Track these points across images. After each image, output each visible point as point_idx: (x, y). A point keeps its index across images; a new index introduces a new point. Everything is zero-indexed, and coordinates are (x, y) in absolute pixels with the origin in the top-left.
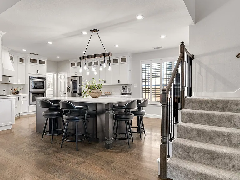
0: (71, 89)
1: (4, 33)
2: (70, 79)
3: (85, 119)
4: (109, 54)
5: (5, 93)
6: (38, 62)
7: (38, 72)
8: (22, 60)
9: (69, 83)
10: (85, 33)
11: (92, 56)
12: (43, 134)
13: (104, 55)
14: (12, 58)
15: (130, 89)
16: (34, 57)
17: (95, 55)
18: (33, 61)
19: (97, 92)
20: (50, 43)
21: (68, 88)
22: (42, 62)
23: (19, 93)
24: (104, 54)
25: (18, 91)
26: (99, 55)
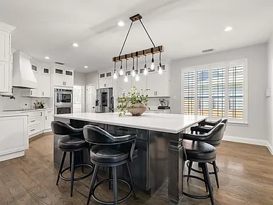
0: (100, 102)
1: (13, 28)
2: (99, 91)
3: (130, 161)
4: (160, 49)
5: (27, 107)
6: (64, 72)
7: (64, 83)
8: (46, 71)
9: (97, 95)
10: (121, 24)
11: (132, 55)
12: (59, 176)
13: (152, 51)
14: (34, 68)
15: (168, 103)
16: (60, 67)
17: (137, 53)
18: (60, 71)
19: (140, 107)
20: (75, 45)
21: (97, 102)
22: (68, 73)
23: (43, 107)
24: (152, 49)
25: (42, 105)
26: (144, 52)
